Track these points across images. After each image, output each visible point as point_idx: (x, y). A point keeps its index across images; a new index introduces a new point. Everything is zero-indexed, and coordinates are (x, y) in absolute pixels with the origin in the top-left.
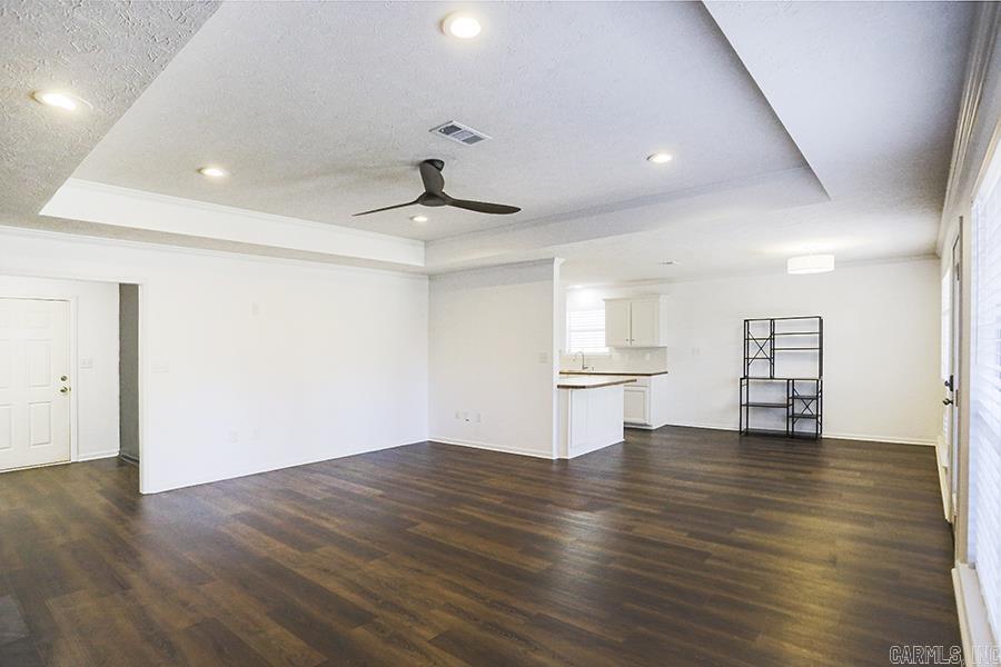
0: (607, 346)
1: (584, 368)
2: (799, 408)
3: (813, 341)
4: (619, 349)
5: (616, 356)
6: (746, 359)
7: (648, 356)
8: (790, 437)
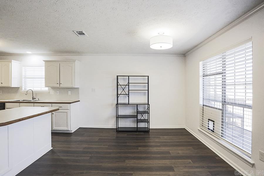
0: (46, 86)
1: (33, 99)
2: (139, 117)
3: (145, 87)
4: (53, 88)
5: (52, 92)
6: (118, 94)
7: (70, 92)
8: (137, 131)
